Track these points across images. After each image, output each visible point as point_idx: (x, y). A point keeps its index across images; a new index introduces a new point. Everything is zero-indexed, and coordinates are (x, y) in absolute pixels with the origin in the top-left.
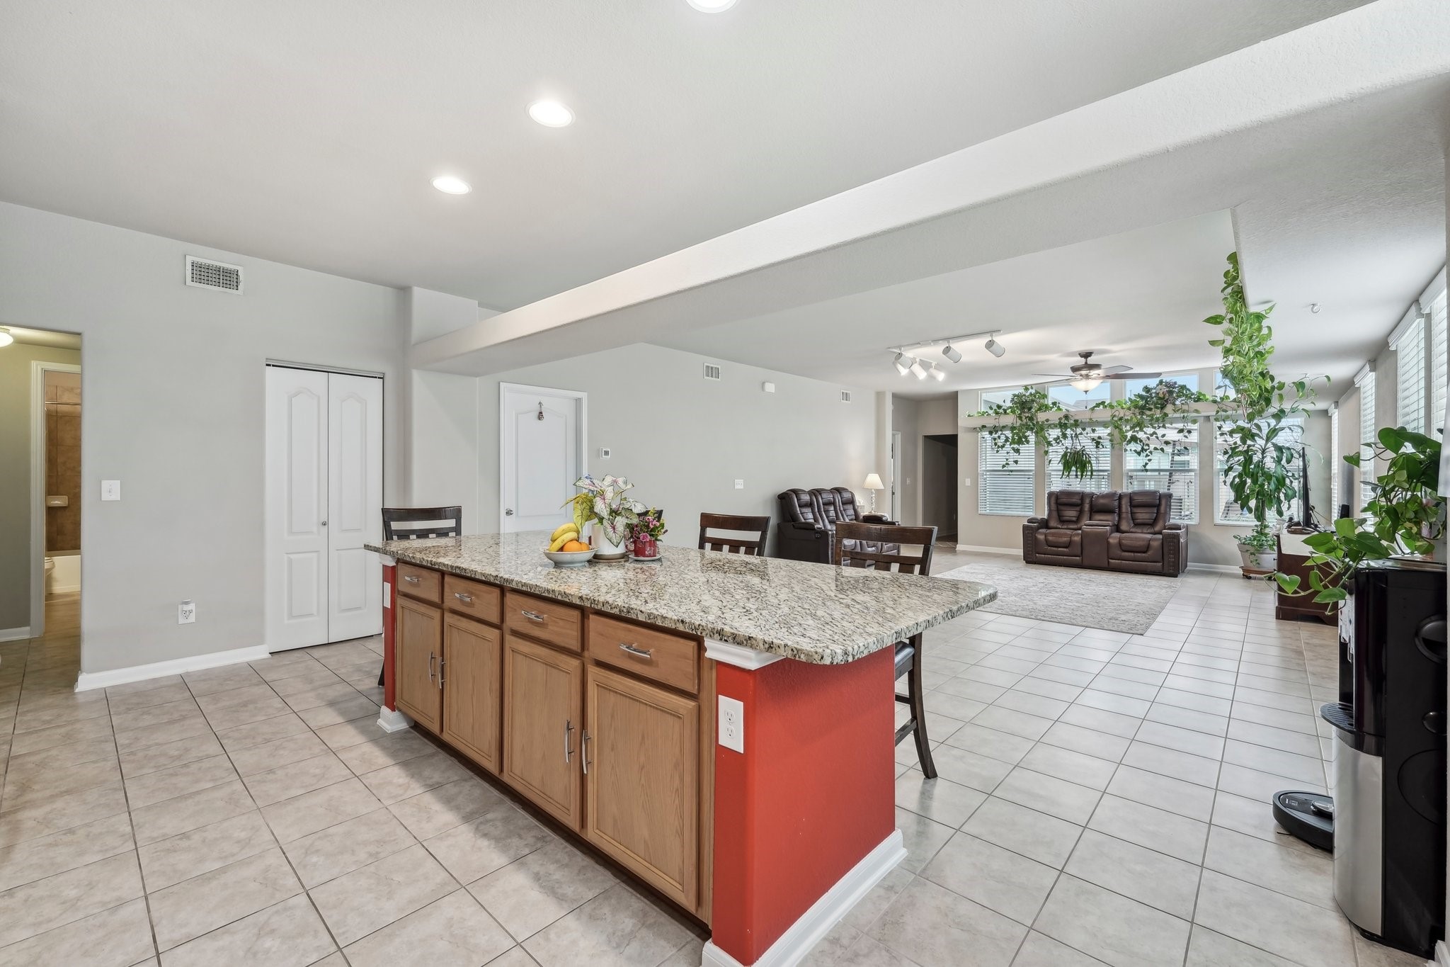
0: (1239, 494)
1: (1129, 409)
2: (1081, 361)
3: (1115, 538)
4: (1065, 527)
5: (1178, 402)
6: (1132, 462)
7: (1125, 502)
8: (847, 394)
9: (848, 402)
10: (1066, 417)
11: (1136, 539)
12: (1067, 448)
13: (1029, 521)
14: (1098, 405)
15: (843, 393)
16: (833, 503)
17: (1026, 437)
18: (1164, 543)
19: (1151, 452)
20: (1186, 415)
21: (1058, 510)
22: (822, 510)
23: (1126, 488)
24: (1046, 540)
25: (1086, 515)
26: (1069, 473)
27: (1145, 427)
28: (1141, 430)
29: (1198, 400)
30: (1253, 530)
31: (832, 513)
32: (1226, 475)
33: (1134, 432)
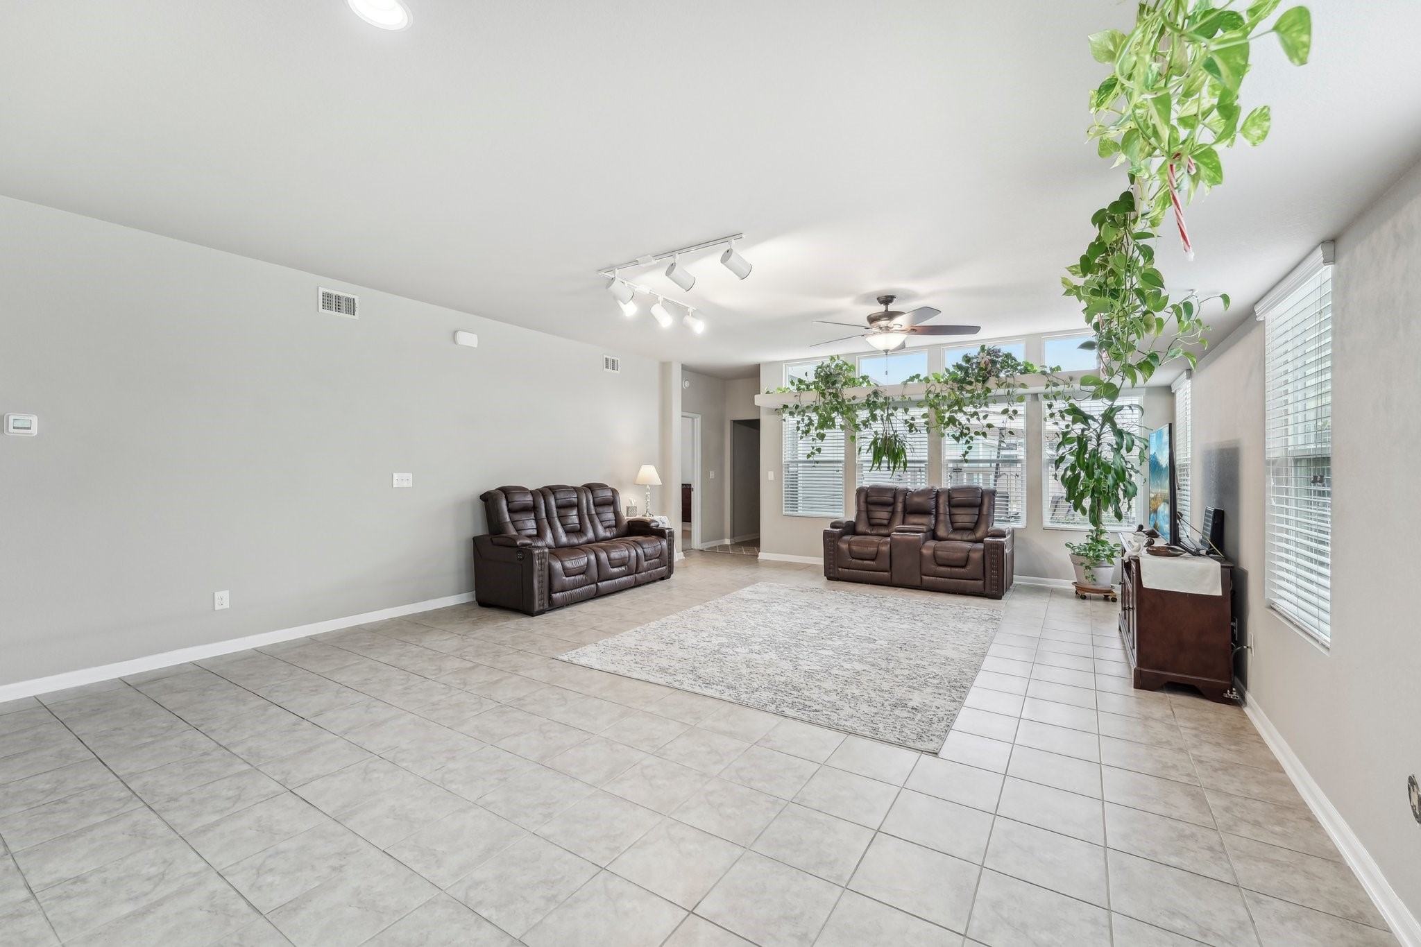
0: (1072, 492)
1: (946, 382)
2: (881, 308)
3: (928, 548)
4: (875, 532)
5: (1002, 375)
6: (952, 450)
7: (943, 500)
8: (613, 361)
9: (615, 371)
10: (876, 393)
11: (955, 550)
12: (876, 433)
13: (833, 526)
14: (912, 379)
15: (607, 359)
16: (578, 506)
17: (833, 420)
18: (986, 553)
19: (971, 438)
20: (1011, 390)
21: (868, 511)
22: (555, 514)
23: (946, 484)
24: (850, 550)
25: (899, 517)
26: (880, 464)
27: (965, 405)
28: (960, 410)
29: (1025, 371)
30: (1087, 536)
31: (574, 519)
32: (1057, 467)
33: (953, 412)
